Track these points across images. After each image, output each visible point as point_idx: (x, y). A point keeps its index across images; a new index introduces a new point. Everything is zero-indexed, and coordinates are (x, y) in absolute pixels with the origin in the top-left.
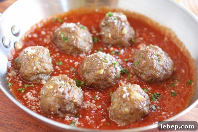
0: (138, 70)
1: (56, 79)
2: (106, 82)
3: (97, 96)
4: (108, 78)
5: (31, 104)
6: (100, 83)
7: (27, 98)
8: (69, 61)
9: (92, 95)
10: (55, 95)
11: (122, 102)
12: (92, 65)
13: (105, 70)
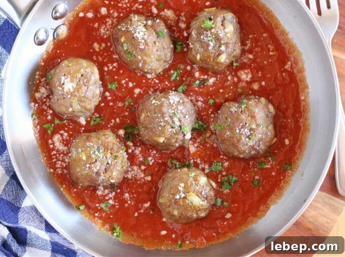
3: (150, 158)
5: (56, 158)
7: (54, 146)
8: (127, 83)
9: (144, 156)
13: (167, 139)
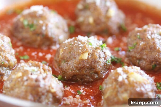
0: (135, 55)
1: (25, 66)
2: (93, 71)
3: (81, 91)
4: (96, 65)
6: (85, 73)
8: (37, 54)
9: (75, 90)
10: (26, 83)
11: (117, 86)
12: (72, 51)
13: (90, 54)
